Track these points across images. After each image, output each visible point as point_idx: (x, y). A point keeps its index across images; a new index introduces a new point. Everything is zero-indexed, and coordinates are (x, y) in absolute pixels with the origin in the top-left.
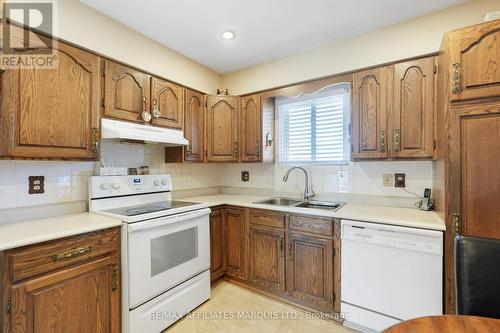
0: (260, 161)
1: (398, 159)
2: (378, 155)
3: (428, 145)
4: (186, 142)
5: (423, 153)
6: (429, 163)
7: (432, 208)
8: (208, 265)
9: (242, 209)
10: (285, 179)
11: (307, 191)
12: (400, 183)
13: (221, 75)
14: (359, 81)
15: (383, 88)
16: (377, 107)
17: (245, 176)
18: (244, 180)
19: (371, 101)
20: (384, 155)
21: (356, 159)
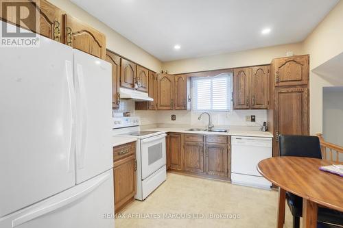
0: (186, 109)
1: (254, 109)
2: (245, 107)
3: (266, 103)
4: (152, 100)
5: (264, 106)
6: (265, 111)
7: (266, 130)
8: (165, 163)
9: (179, 134)
10: (199, 118)
11: (209, 124)
12: (253, 120)
13: (163, 63)
14: (237, 73)
15: (247, 77)
16: (245, 85)
17: (173, 118)
18: (173, 119)
19: (242, 83)
20: (248, 107)
21: (235, 109)
